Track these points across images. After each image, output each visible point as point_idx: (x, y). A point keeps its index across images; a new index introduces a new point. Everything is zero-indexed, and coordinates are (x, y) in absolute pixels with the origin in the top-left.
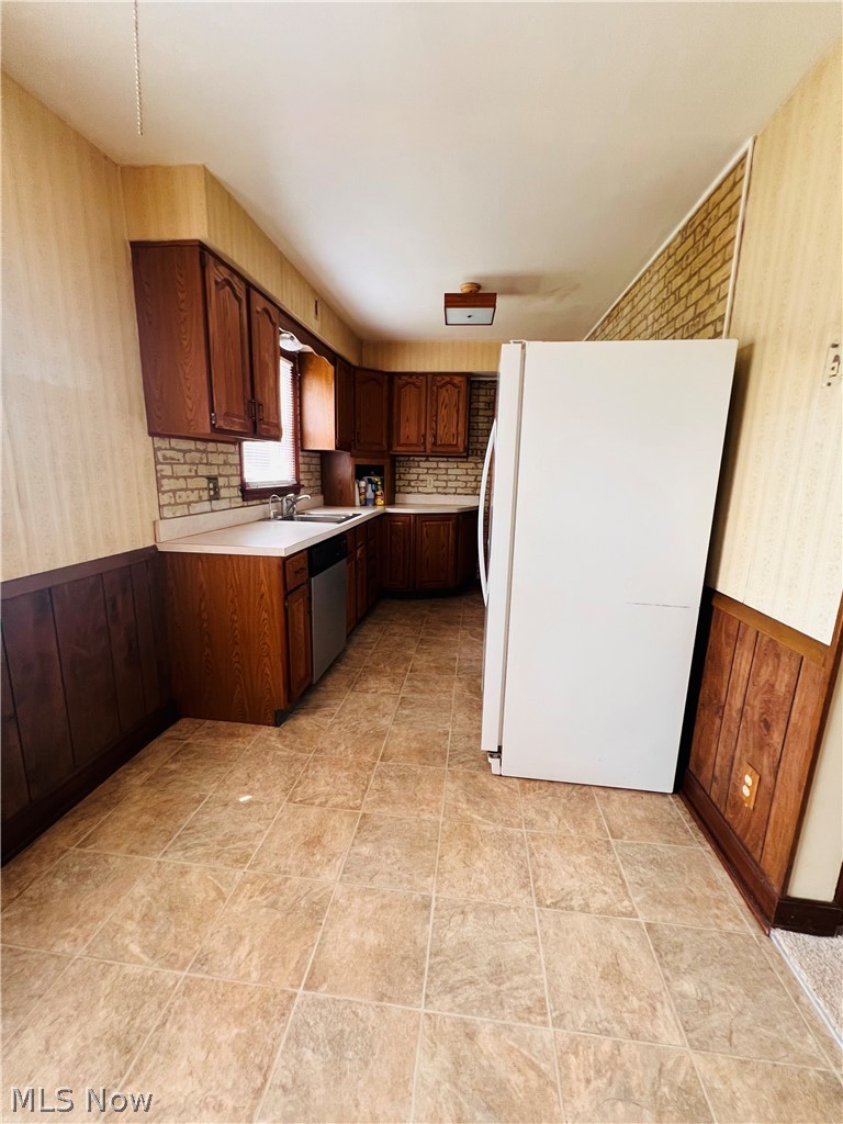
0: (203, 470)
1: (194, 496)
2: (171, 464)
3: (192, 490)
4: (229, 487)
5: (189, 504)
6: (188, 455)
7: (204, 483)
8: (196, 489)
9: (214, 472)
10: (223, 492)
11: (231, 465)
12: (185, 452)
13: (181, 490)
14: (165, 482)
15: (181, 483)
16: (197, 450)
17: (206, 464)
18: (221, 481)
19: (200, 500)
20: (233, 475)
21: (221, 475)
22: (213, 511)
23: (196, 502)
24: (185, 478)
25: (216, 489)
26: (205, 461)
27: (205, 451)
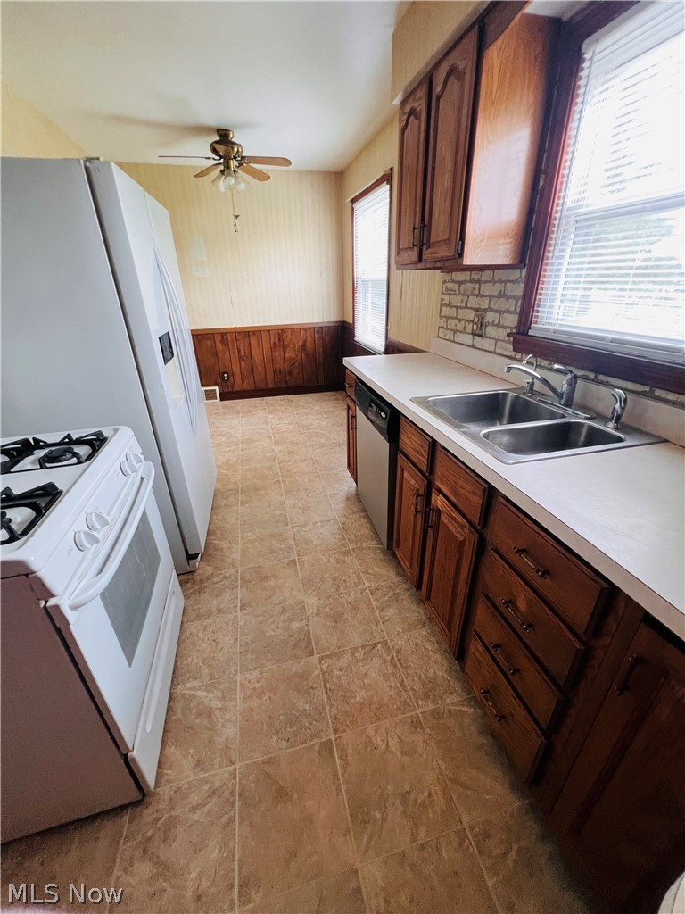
0: (473, 302)
1: (460, 326)
2: (450, 295)
3: (460, 320)
4: (498, 325)
5: (455, 332)
6: (463, 286)
7: (471, 315)
8: (464, 319)
9: (485, 304)
10: (490, 331)
11: (508, 298)
12: (461, 283)
13: (452, 318)
14: (444, 309)
15: (452, 312)
16: (472, 281)
17: (477, 296)
18: (490, 317)
19: (464, 331)
20: (508, 312)
21: (491, 310)
22: (473, 347)
23: (461, 332)
24: (457, 307)
25: (482, 325)
26: (477, 292)
27: (479, 282)
